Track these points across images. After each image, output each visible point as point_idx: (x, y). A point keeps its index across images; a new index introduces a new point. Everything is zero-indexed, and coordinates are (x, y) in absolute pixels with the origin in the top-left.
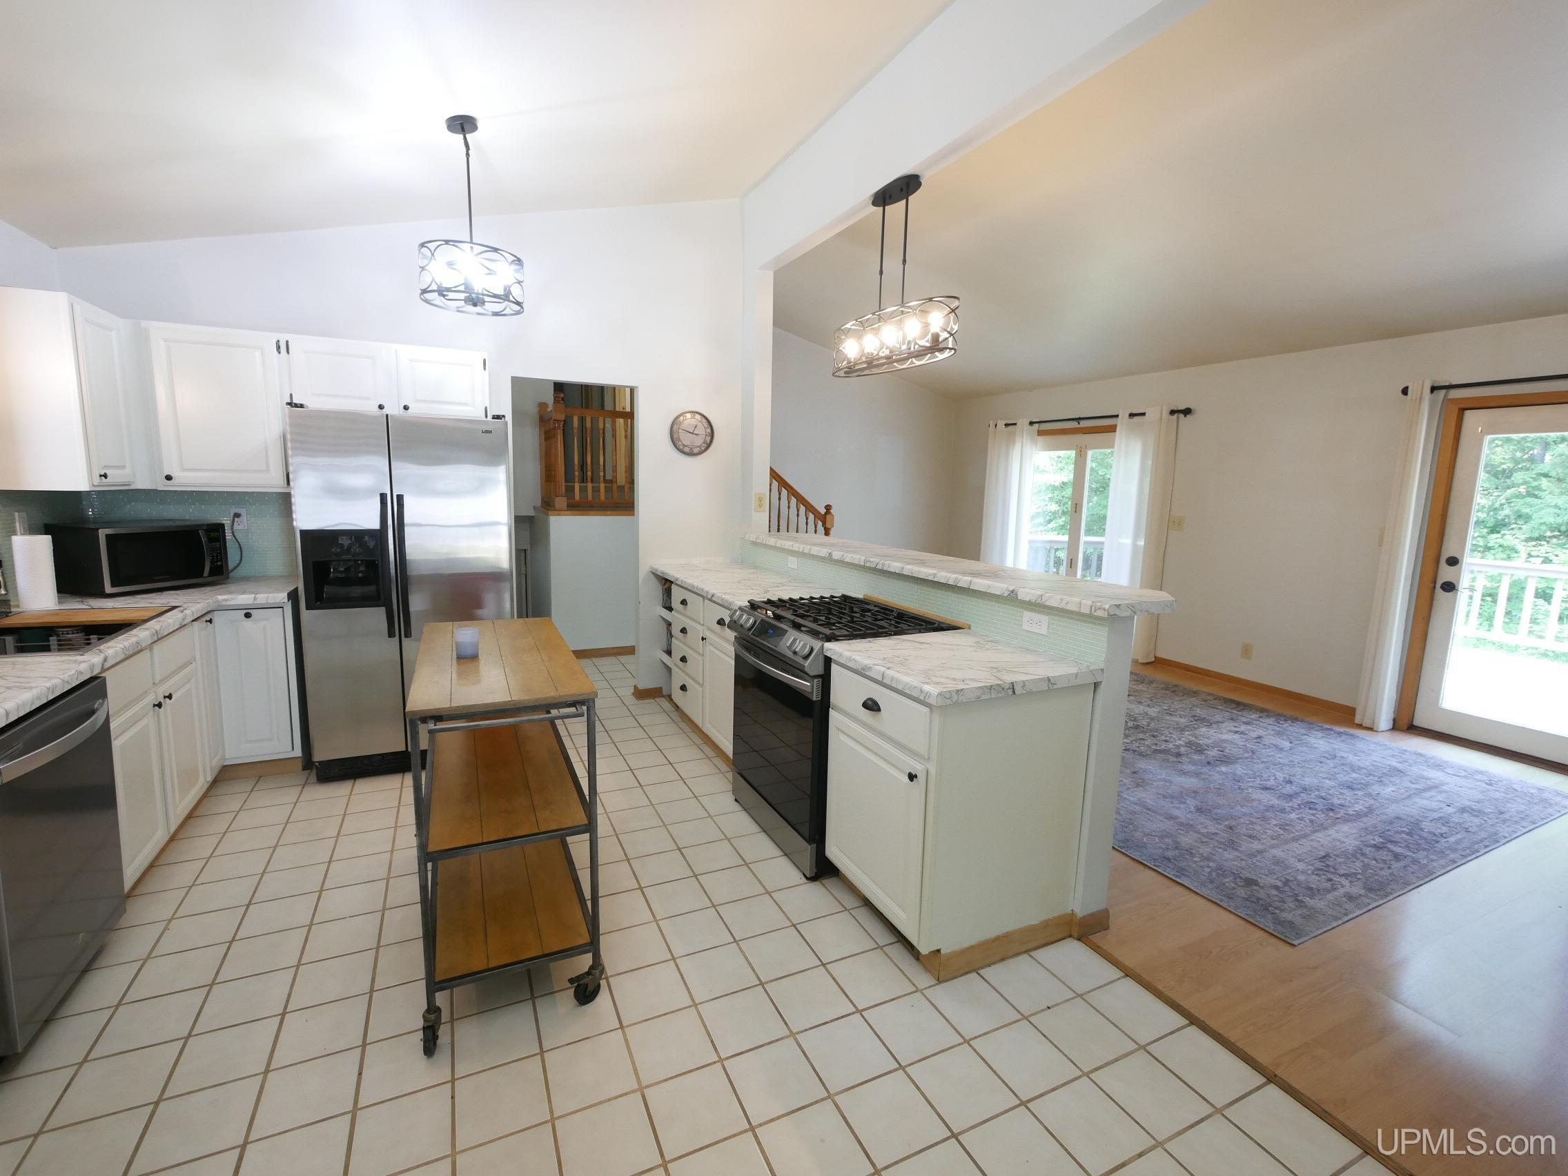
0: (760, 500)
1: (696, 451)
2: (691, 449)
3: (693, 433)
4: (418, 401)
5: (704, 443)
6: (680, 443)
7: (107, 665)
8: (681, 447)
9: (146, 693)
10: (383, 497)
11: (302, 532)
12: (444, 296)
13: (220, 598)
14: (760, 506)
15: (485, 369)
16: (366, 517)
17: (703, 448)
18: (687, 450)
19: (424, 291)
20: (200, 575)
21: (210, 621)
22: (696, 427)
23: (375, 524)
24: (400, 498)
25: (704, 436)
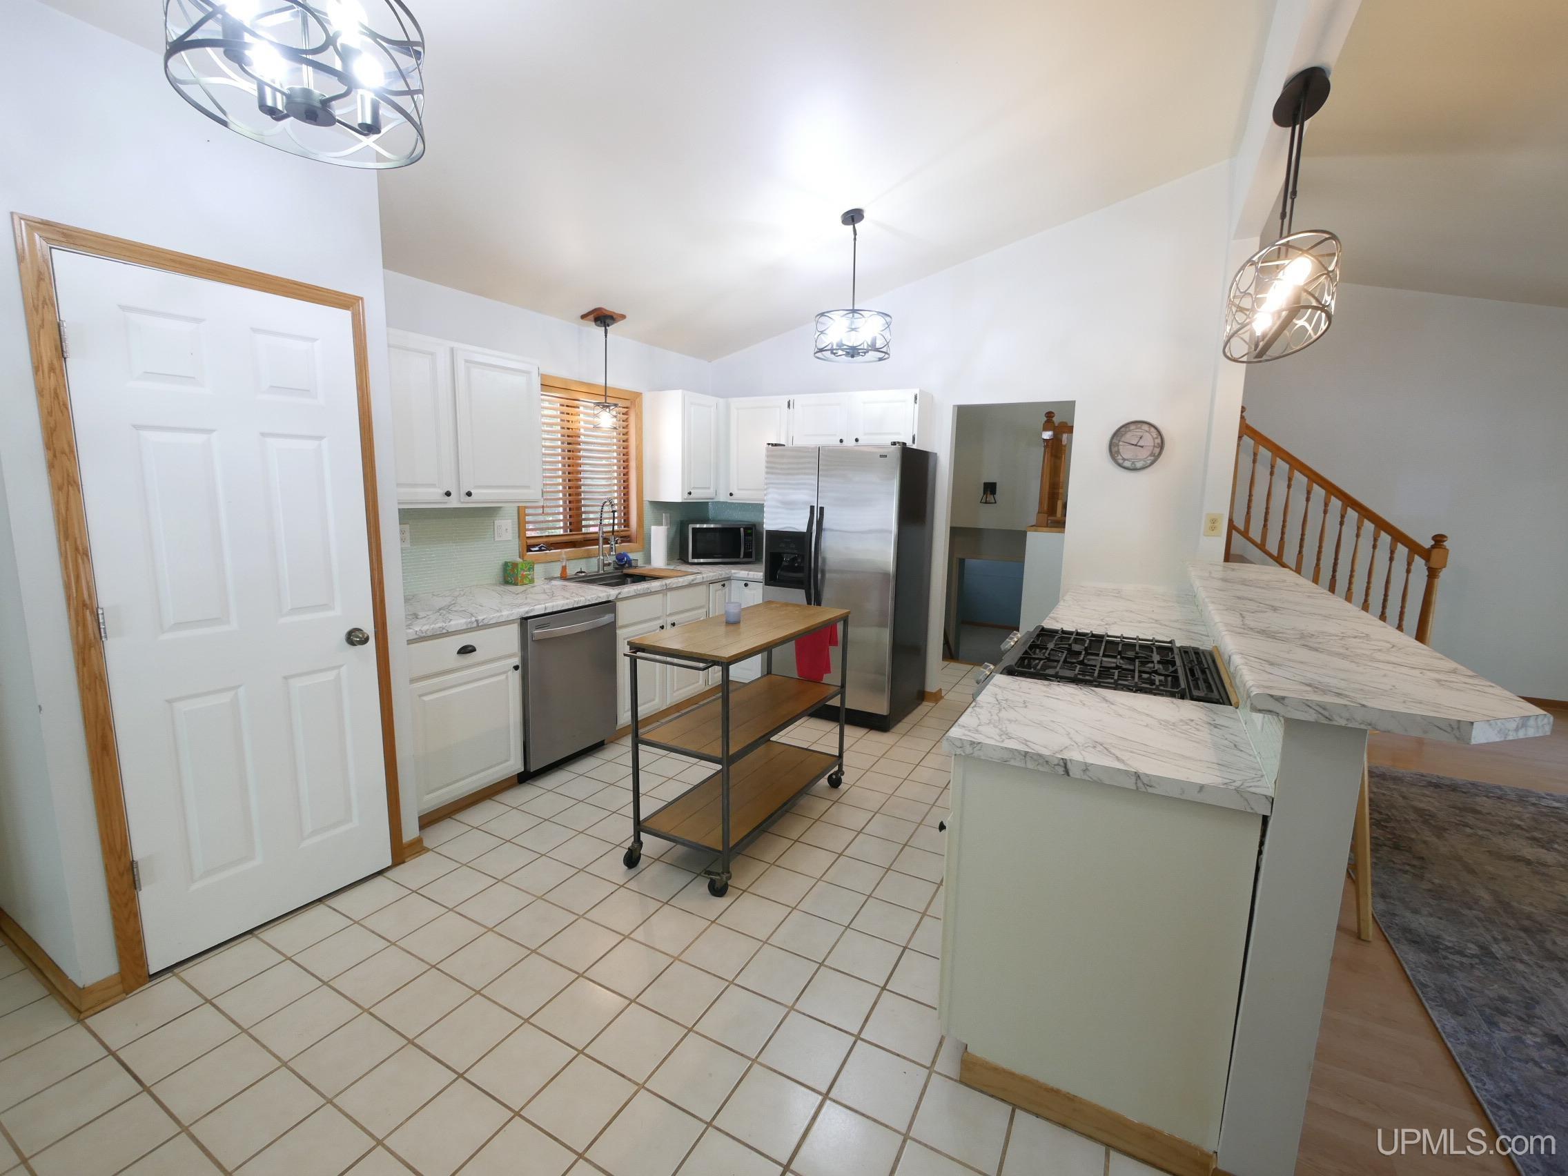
0: (1214, 521)
1: (1139, 465)
2: (1133, 463)
3: (1136, 445)
4: (865, 434)
5: (1151, 455)
6: (1120, 457)
7: (620, 596)
8: (1121, 461)
9: (658, 618)
10: (812, 508)
11: (768, 532)
12: (834, 354)
13: (733, 571)
14: (1213, 529)
15: (916, 403)
16: (798, 523)
17: (1149, 462)
18: (1127, 464)
19: (821, 350)
20: (739, 557)
21: (724, 585)
22: (1141, 438)
23: (804, 529)
24: (822, 509)
25: (1152, 448)
